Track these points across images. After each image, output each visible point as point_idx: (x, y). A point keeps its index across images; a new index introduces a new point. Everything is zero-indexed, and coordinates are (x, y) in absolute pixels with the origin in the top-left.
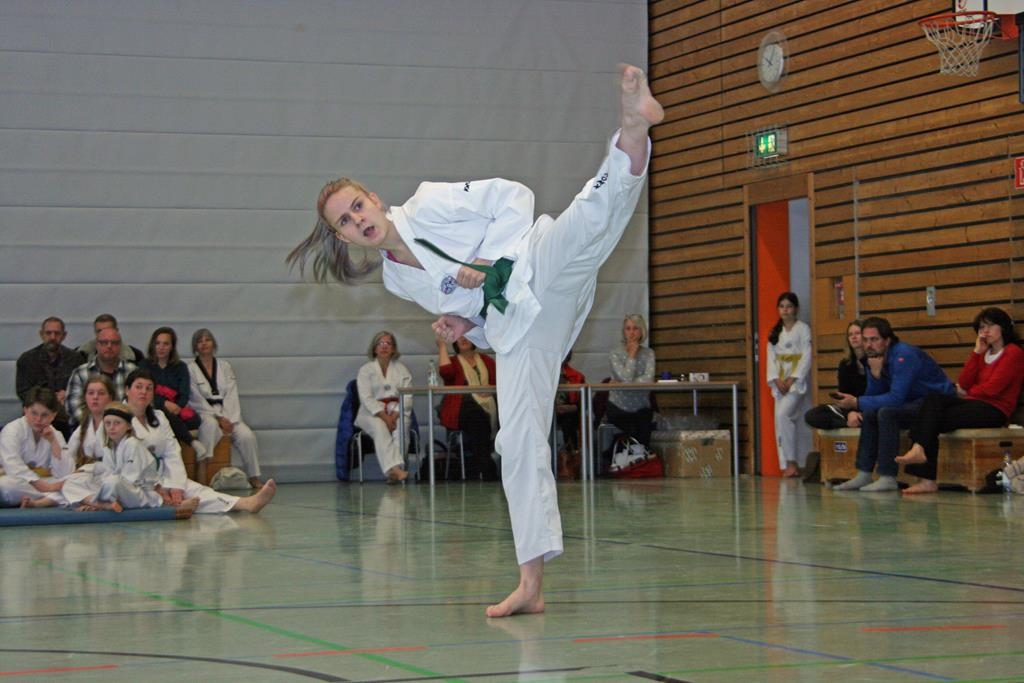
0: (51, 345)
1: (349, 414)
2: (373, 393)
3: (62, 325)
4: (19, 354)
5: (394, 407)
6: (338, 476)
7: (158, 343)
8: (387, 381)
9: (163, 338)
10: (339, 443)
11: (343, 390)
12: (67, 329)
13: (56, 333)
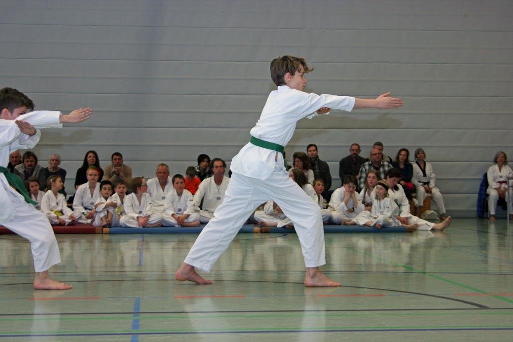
0: (354, 156)
1: (484, 188)
2: (494, 180)
3: (359, 146)
4: (340, 159)
5: (504, 185)
6: (479, 215)
7: (401, 155)
8: (501, 174)
9: (403, 153)
10: (479, 201)
11: (481, 177)
12: (361, 148)
13: (357, 150)
